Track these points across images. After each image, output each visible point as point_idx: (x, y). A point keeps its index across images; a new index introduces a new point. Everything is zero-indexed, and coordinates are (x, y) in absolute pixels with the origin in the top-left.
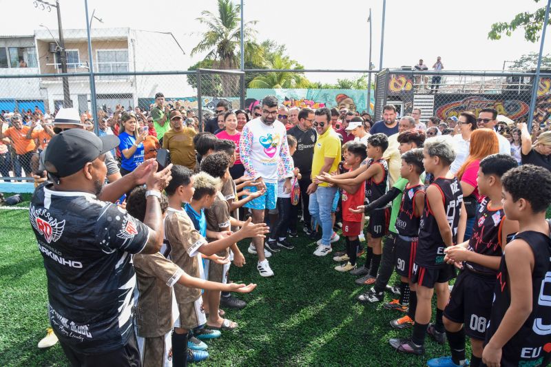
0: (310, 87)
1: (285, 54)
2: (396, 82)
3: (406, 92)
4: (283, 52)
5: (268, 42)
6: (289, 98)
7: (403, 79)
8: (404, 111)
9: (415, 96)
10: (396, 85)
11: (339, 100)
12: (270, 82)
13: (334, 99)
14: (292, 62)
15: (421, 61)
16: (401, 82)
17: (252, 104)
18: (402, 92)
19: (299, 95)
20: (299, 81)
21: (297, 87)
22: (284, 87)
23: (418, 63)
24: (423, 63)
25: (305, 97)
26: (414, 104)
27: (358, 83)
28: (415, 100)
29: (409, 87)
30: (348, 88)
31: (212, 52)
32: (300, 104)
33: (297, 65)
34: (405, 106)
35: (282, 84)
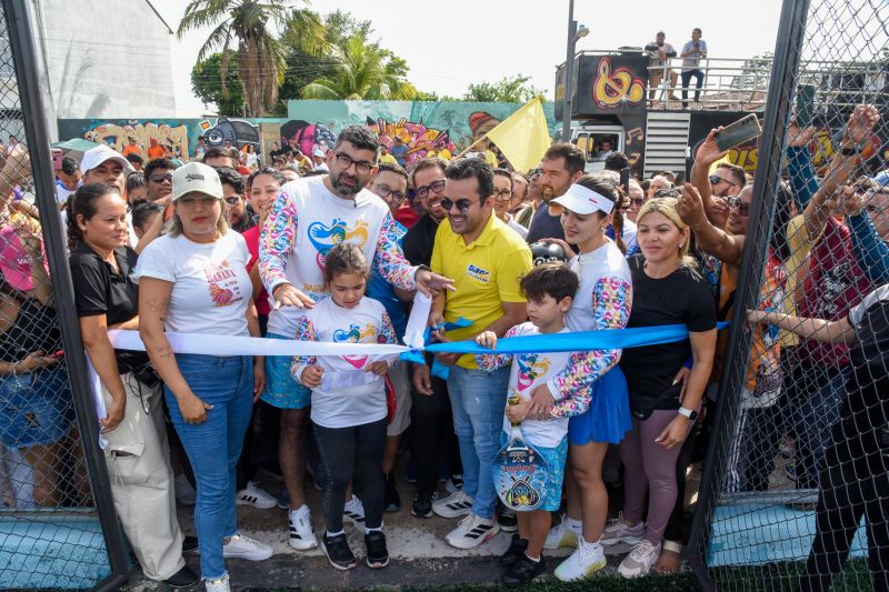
0: (418, 99)
1: (371, 39)
2: (607, 81)
3: (630, 104)
4: (368, 36)
5: (338, 15)
6: (374, 118)
7: (625, 77)
8: (626, 146)
9: (651, 116)
10: (609, 91)
11: (476, 123)
12: (341, 89)
13: (466, 122)
14: (382, 55)
15: (661, 36)
16: (619, 82)
17: (300, 131)
18: (620, 104)
19: (394, 113)
20: (395, 88)
21: (393, 99)
22: (367, 98)
23: (653, 40)
24: (665, 41)
25: (407, 116)
26: (649, 132)
27: (507, 93)
28: (649, 124)
29: (636, 94)
30: (490, 100)
31: (221, 27)
32: (398, 131)
33: (393, 58)
34: (627, 138)
35: (365, 93)
